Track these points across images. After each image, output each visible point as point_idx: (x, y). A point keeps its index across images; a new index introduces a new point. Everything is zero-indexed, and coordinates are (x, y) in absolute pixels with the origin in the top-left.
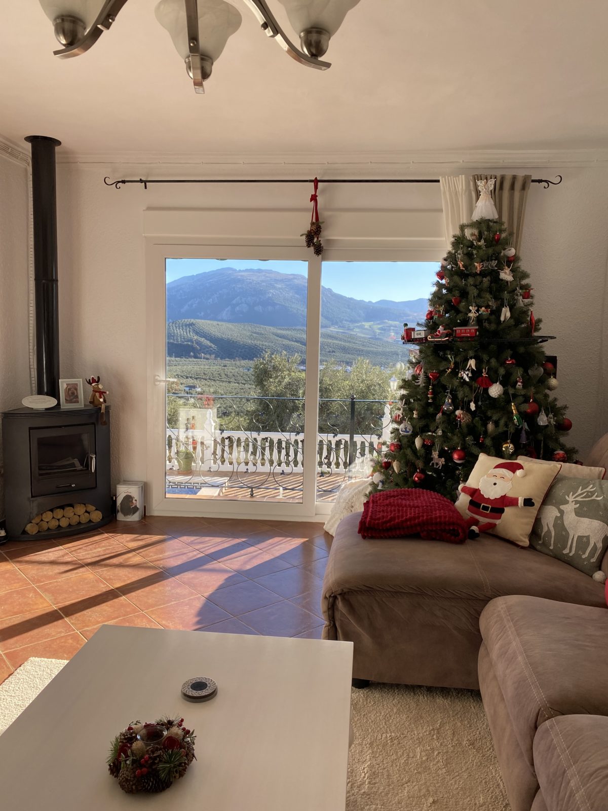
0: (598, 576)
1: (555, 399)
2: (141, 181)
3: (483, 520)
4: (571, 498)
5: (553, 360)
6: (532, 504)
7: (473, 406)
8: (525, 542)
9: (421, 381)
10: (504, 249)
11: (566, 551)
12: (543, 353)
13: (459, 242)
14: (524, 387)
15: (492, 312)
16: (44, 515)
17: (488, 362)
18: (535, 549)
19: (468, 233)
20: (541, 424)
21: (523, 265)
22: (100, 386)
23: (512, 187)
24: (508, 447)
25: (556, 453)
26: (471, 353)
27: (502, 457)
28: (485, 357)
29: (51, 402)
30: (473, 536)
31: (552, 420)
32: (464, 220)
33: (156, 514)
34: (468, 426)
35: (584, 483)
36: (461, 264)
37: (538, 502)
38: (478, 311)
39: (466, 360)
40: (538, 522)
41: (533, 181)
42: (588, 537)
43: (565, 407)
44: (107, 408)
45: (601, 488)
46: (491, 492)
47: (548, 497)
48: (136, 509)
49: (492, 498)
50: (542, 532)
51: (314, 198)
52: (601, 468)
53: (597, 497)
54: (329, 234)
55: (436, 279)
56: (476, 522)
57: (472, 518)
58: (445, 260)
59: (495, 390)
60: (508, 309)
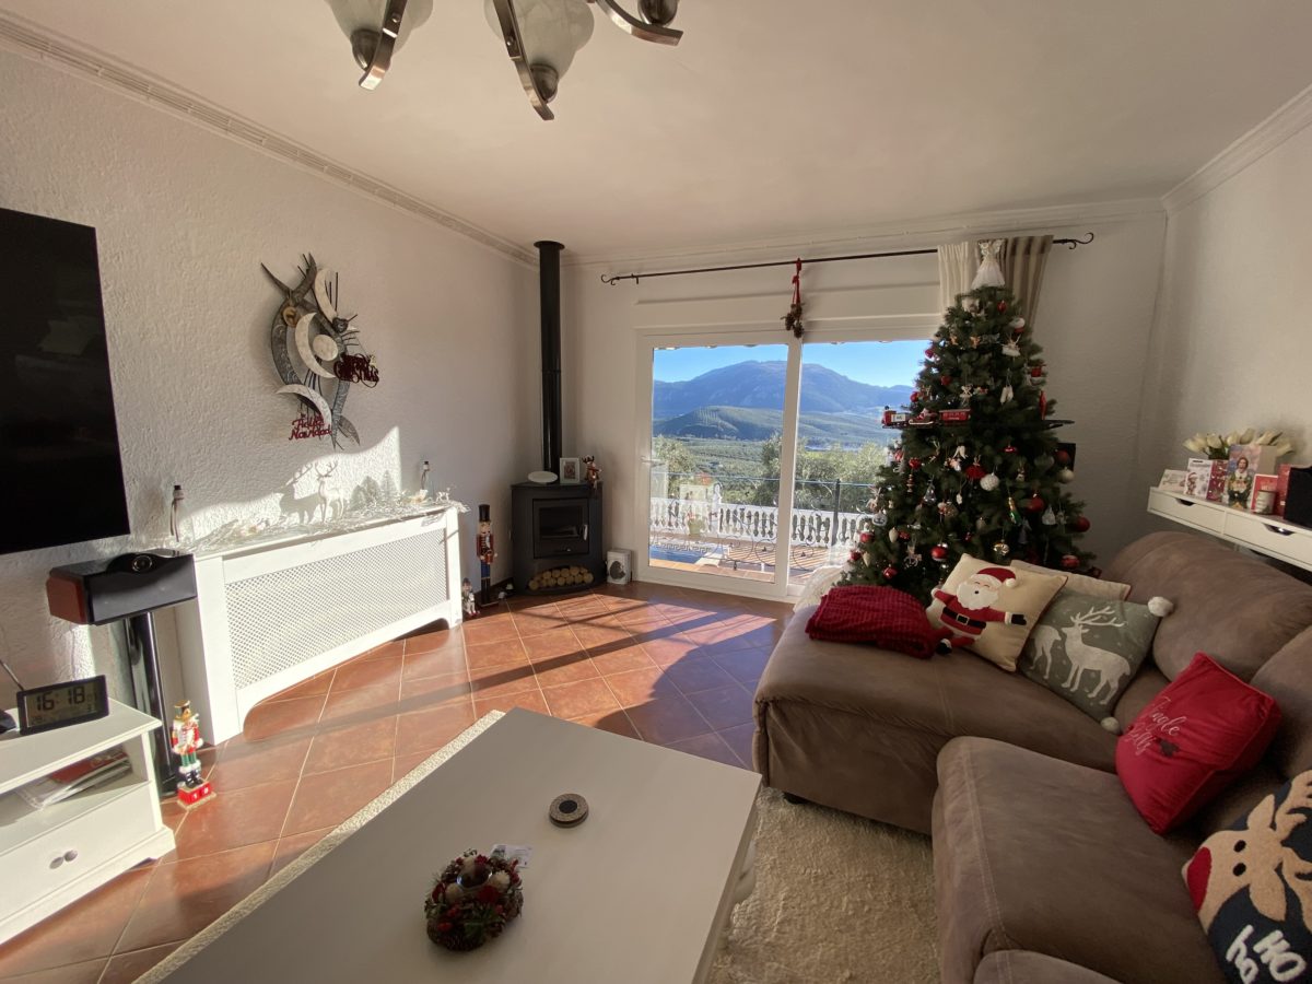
0: (1109, 723)
1: (1069, 495)
2: (633, 276)
3: (959, 633)
4: (1078, 620)
5: (1070, 449)
6: (1024, 623)
7: (959, 499)
8: (1009, 665)
9: (900, 469)
10: (1011, 320)
11: (1066, 685)
12: (1056, 439)
13: (954, 314)
14: (1026, 479)
15: (990, 393)
16: (544, 575)
17: (982, 449)
18: (1025, 676)
19: (966, 305)
20: (1048, 523)
21: (1036, 338)
22: (594, 465)
23: (1028, 251)
24: (1002, 548)
25: (1065, 557)
26: (961, 439)
27: (991, 560)
28: (978, 444)
29: (551, 477)
30: (943, 651)
31: (1062, 519)
32: (965, 290)
33: (640, 579)
34: (952, 520)
35: (1099, 602)
36: (953, 339)
37: (1031, 622)
38: (972, 391)
39: (955, 447)
40: (1030, 643)
41: (1055, 242)
42: (1098, 673)
43: (1082, 504)
44: (600, 485)
45: (1123, 613)
46: (972, 601)
47: (1046, 615)
48: (622, 575)
49: (971, 608)
50: (1035, 655)
51: (796, 280)
52: (1124, 585)
53: (1115, 622)
54: (810, 316)
55: (925, 357)
56: (949, 635)
57: (945, 628)
58: (937, 336)
59: (989, 482)
60: (1011, 389)
